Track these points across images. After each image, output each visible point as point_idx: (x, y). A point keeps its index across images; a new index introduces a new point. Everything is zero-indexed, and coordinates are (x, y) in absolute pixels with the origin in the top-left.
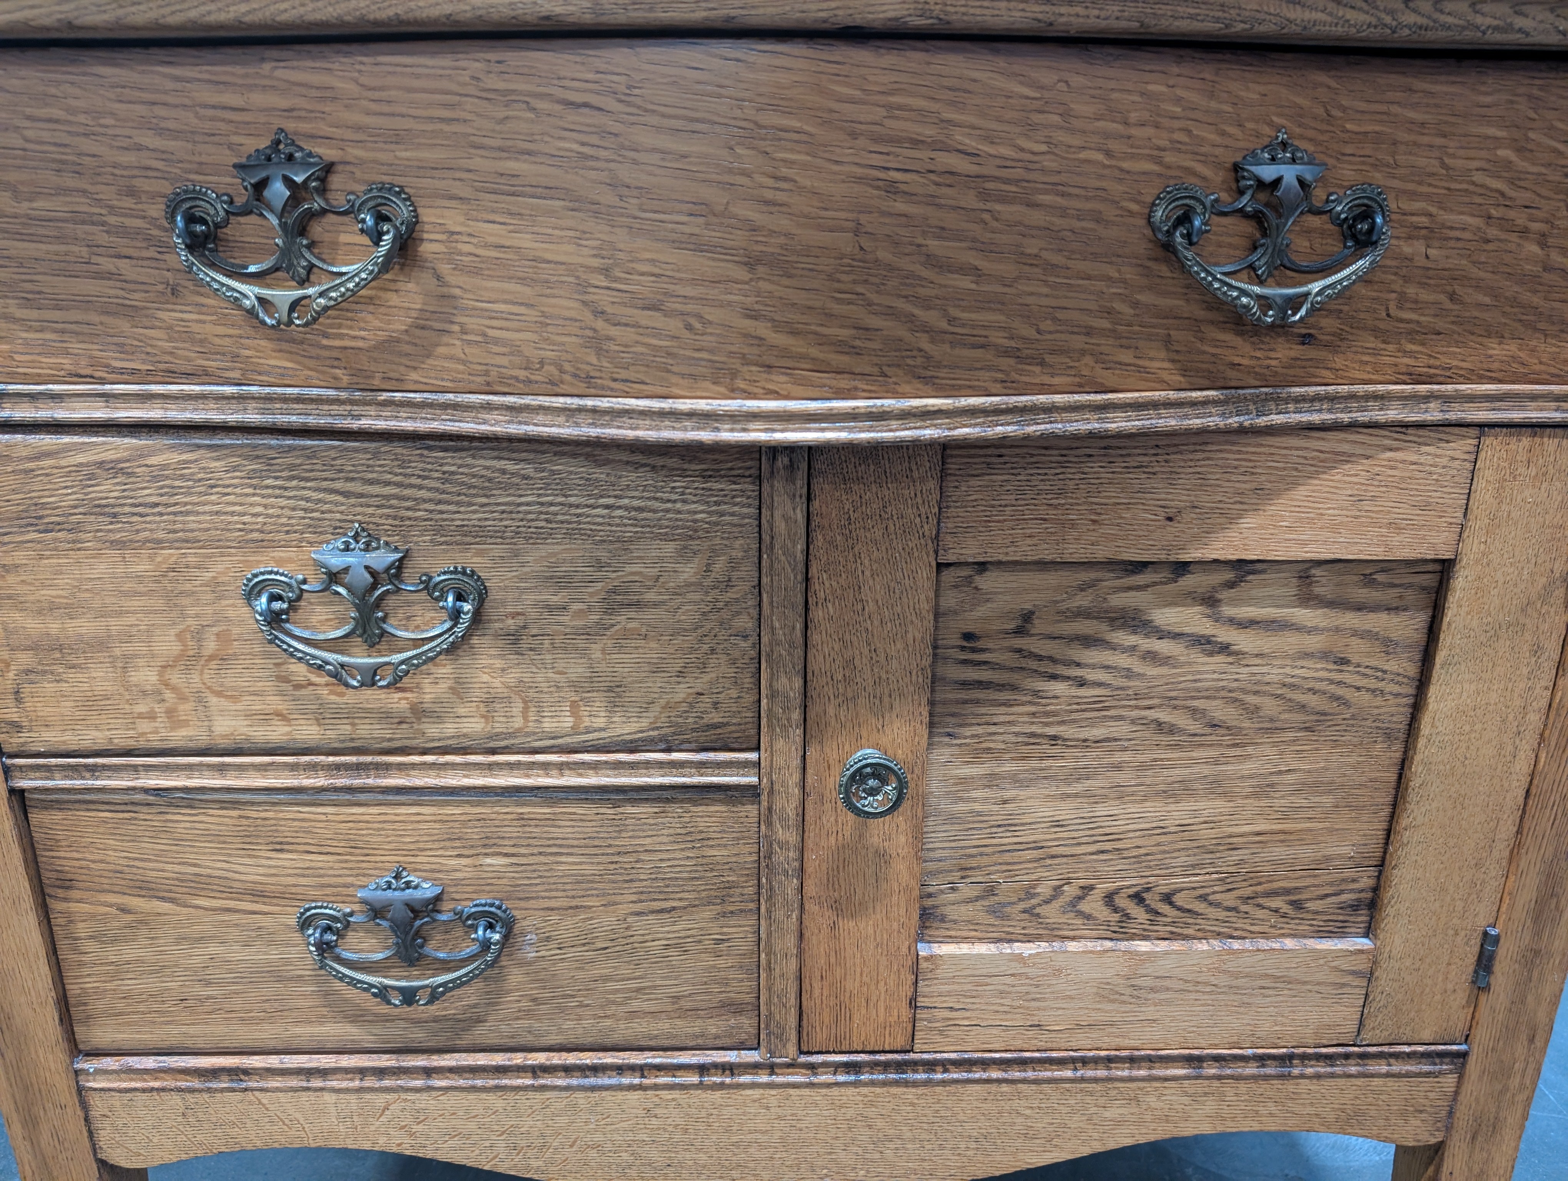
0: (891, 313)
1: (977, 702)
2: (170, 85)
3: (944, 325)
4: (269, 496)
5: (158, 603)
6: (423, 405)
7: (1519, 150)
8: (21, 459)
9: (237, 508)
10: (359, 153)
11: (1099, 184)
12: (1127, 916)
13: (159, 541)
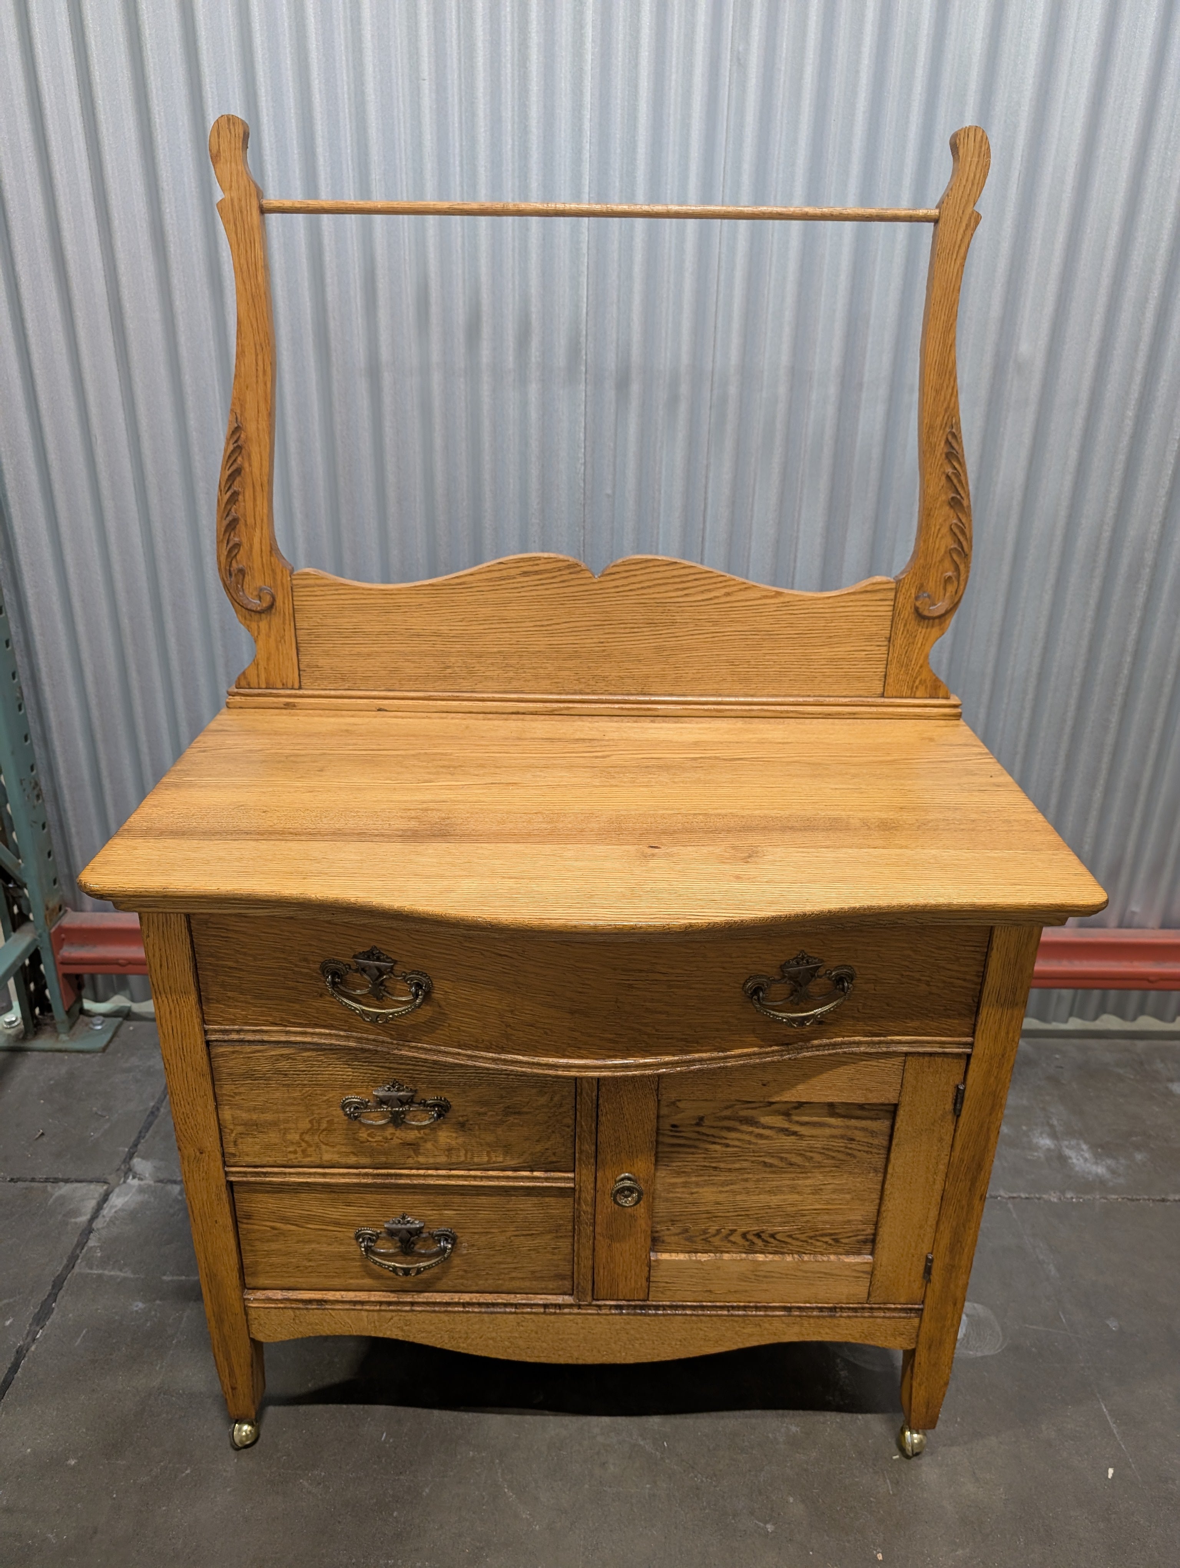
1: (679, 1152)
3: (654, 1032)
4: (355, 1068)
5: (303, 1109)
6: (430, 1050)
8: (246, 1054)
9: (340, 1073)
10: (409, 960)
11: (719, 979)
12: (753, 1243)
13: (304, 1085)
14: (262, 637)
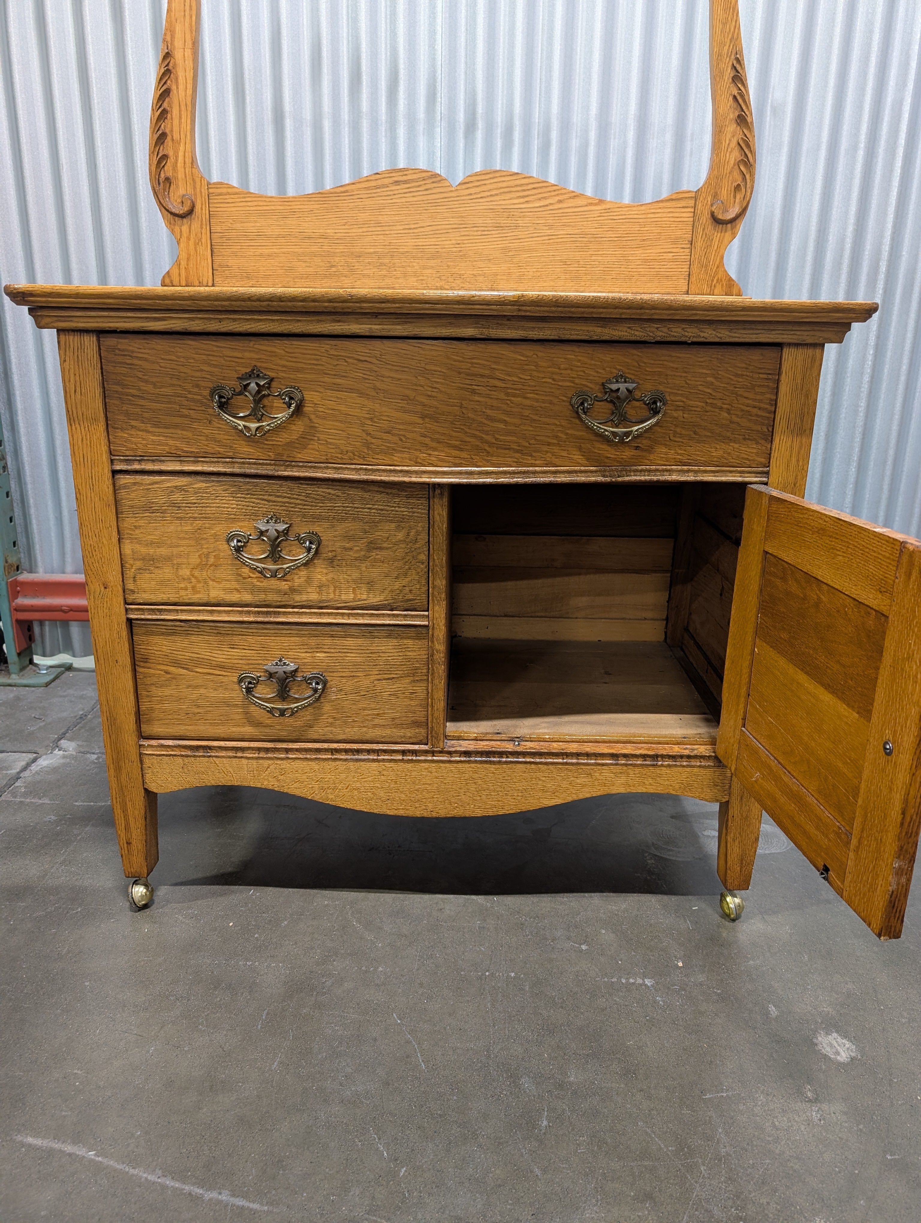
0: (474, 436)
2: (215, 349)
3: (494, 441)
4: (239, 501)
5: (193, 542)
6: (302, 467)
7: (716, 378)
8: (146, 484)
9: (226, 505)
10: (284, 375)
11: (550, 390)
13: (195, 518)
14: (184, 240)
